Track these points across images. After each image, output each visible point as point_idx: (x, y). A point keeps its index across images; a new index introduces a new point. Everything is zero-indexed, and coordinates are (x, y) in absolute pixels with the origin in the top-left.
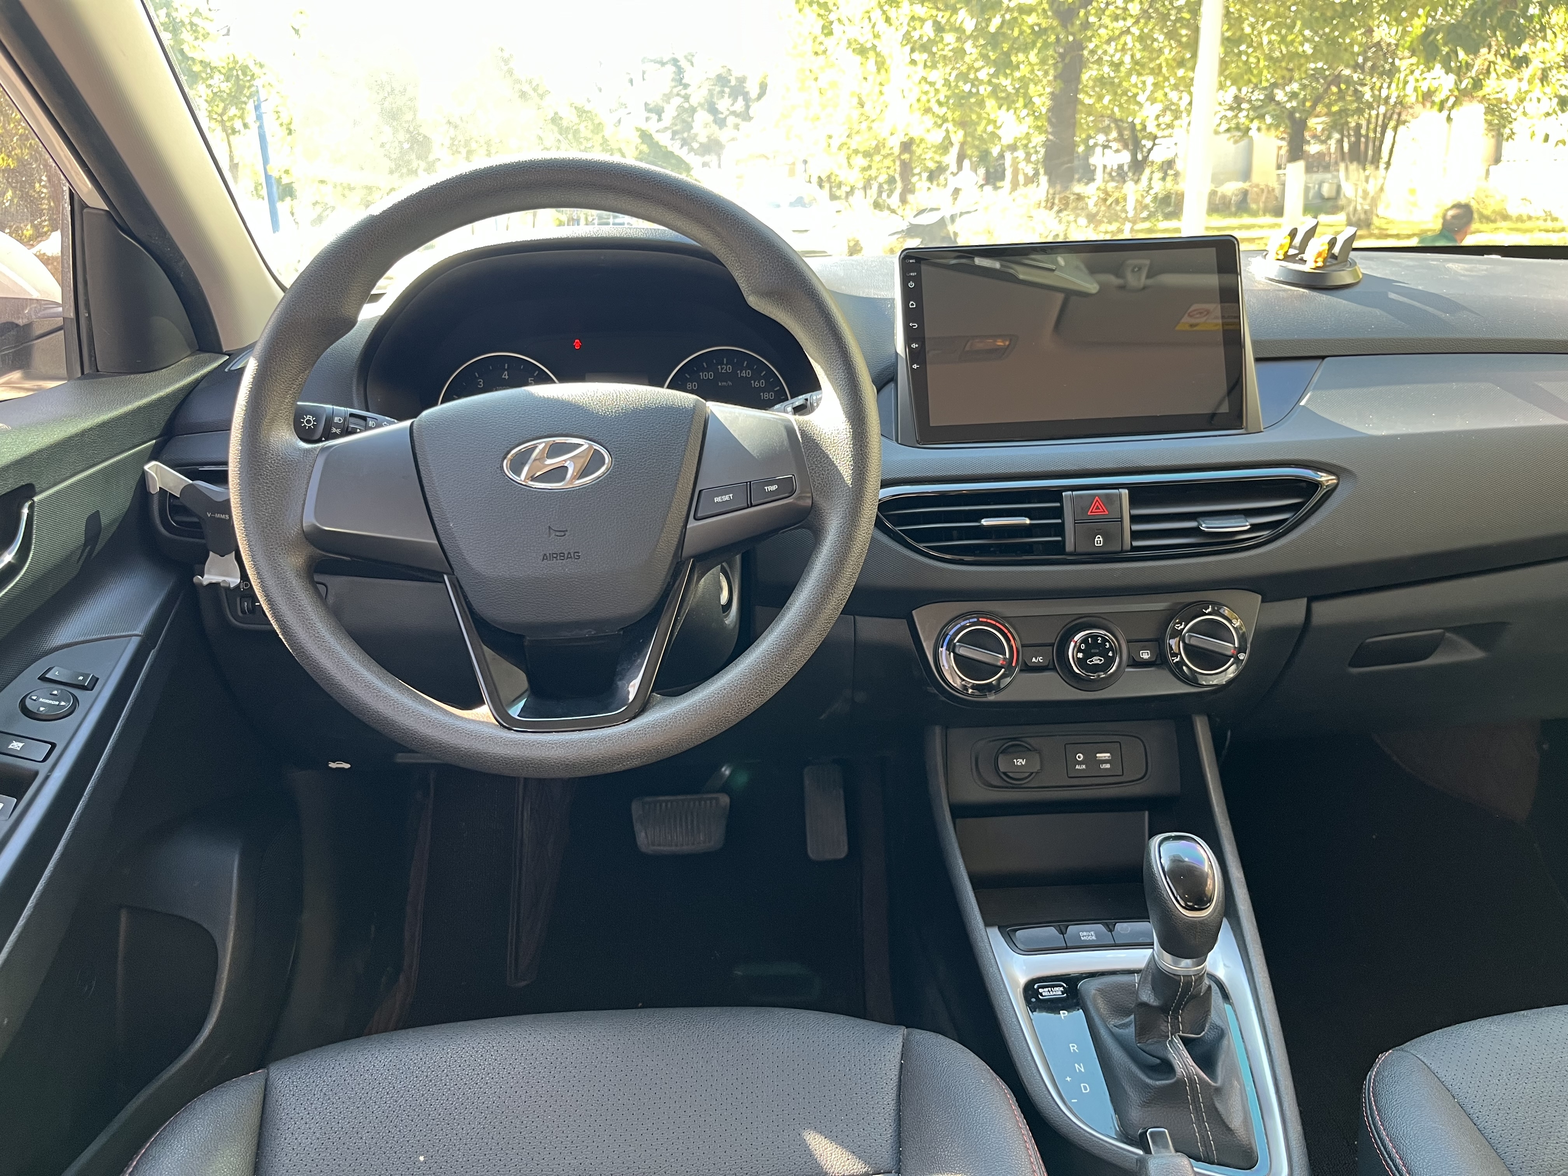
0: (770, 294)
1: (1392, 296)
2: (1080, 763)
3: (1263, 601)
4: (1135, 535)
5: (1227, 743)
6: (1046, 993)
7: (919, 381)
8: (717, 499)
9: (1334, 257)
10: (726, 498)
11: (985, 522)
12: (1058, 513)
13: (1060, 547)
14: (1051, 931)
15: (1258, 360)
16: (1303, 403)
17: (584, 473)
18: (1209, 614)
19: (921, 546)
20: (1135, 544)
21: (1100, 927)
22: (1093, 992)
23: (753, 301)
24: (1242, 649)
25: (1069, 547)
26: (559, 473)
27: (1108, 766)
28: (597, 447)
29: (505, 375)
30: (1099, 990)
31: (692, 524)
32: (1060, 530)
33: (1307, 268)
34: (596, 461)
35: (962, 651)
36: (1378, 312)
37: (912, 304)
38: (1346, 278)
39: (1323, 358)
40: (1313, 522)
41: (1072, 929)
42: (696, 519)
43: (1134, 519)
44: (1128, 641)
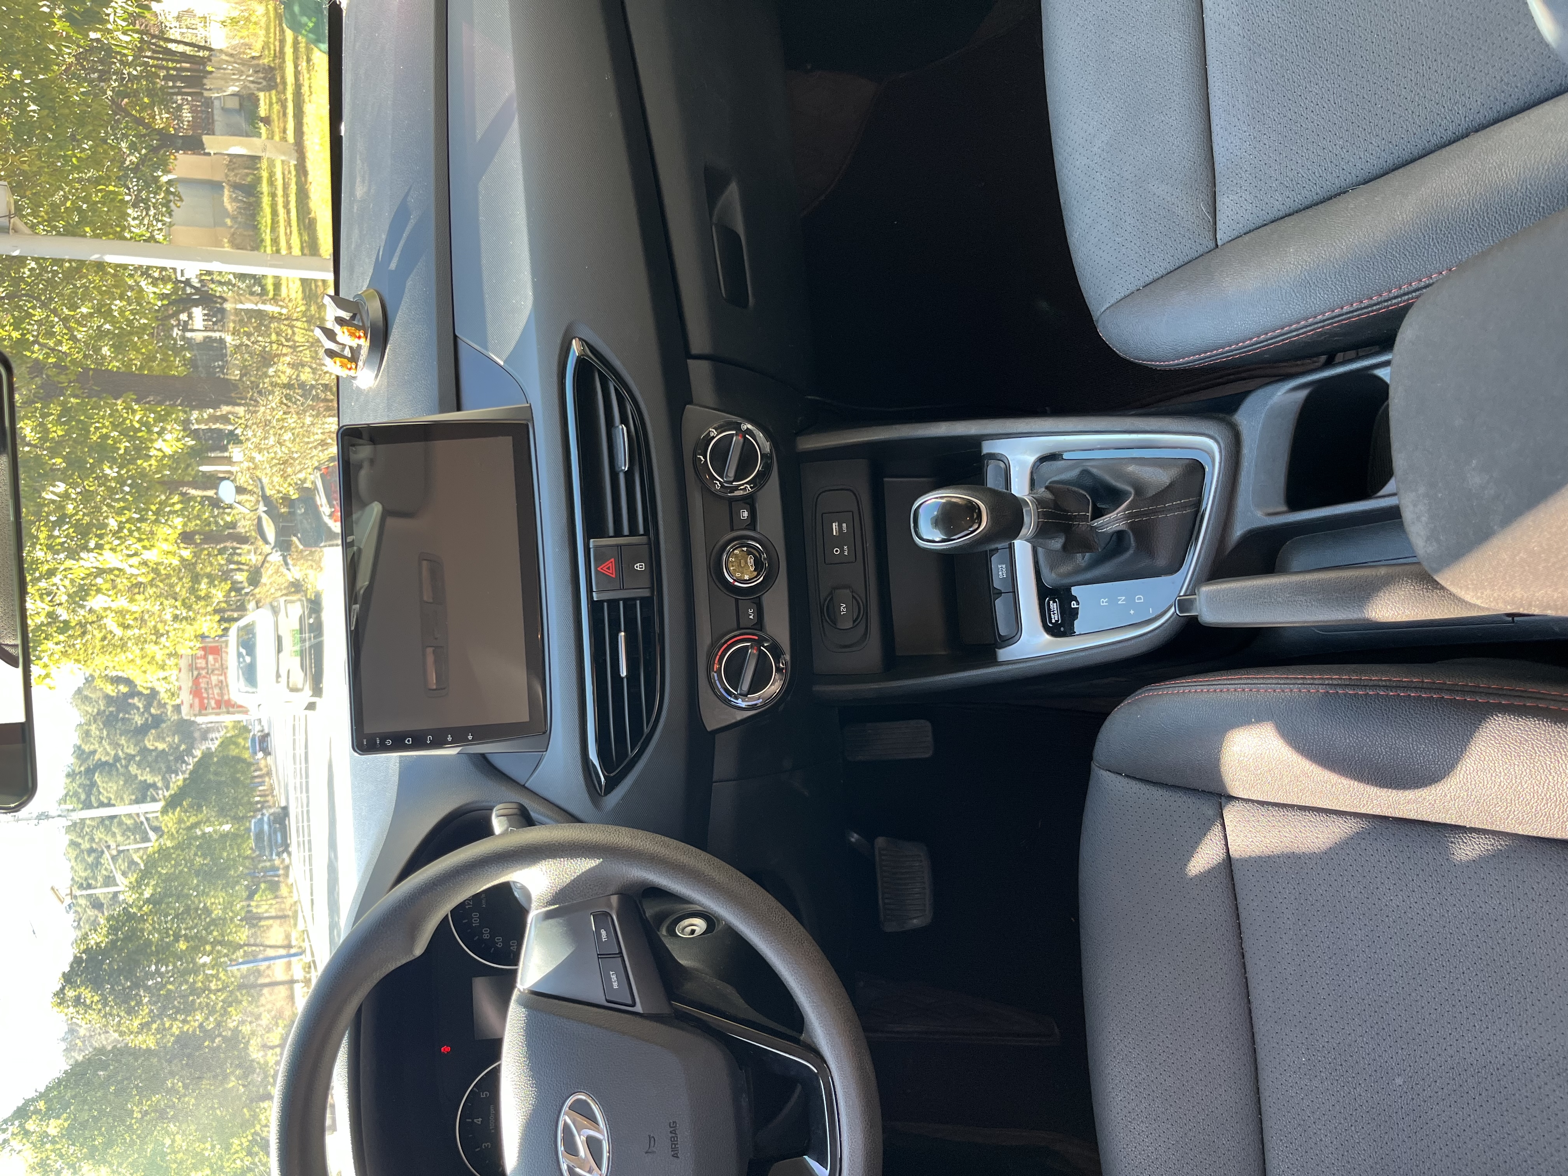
0: (412, 937)
1: (393, 266)
2: (842, 551)
3: (691, 402)
4: (633, 532)
5: (818, 398)
6: (1055, 617)
7: (485, 733)
8: (615, 985)
9: (353, 317)
10: (614, 978)
11: (624, 673)
12: (613, 604)
13: (646, 602)
14: (999, 604)
15: (459, 408)
16: (502, 363)
17: (592, 1119)
18: (705, 457)
19: (646, 730)
20: (641, 531)
21: (994, 559)
22: (1053, 575)
23: (419, 951)
24: (737, 427)
25: (646, 593)
26: (593, 1145)
27: (844, 525)
28: (565, 1108)
29: (478, 1121)
30: (1052, 568)
31: (639, 1008)
32: (629, 603)
33: (365, 343)
34: (582, 1109)
35: (745, 687)
36: (409, 283)
37: (408, 741)
38: (374, 308)
39: (455, 337)
40: (617, 363)
41: (997, 584)
42: (634, 1005)
43: (618, 533)
44: (732, 530)
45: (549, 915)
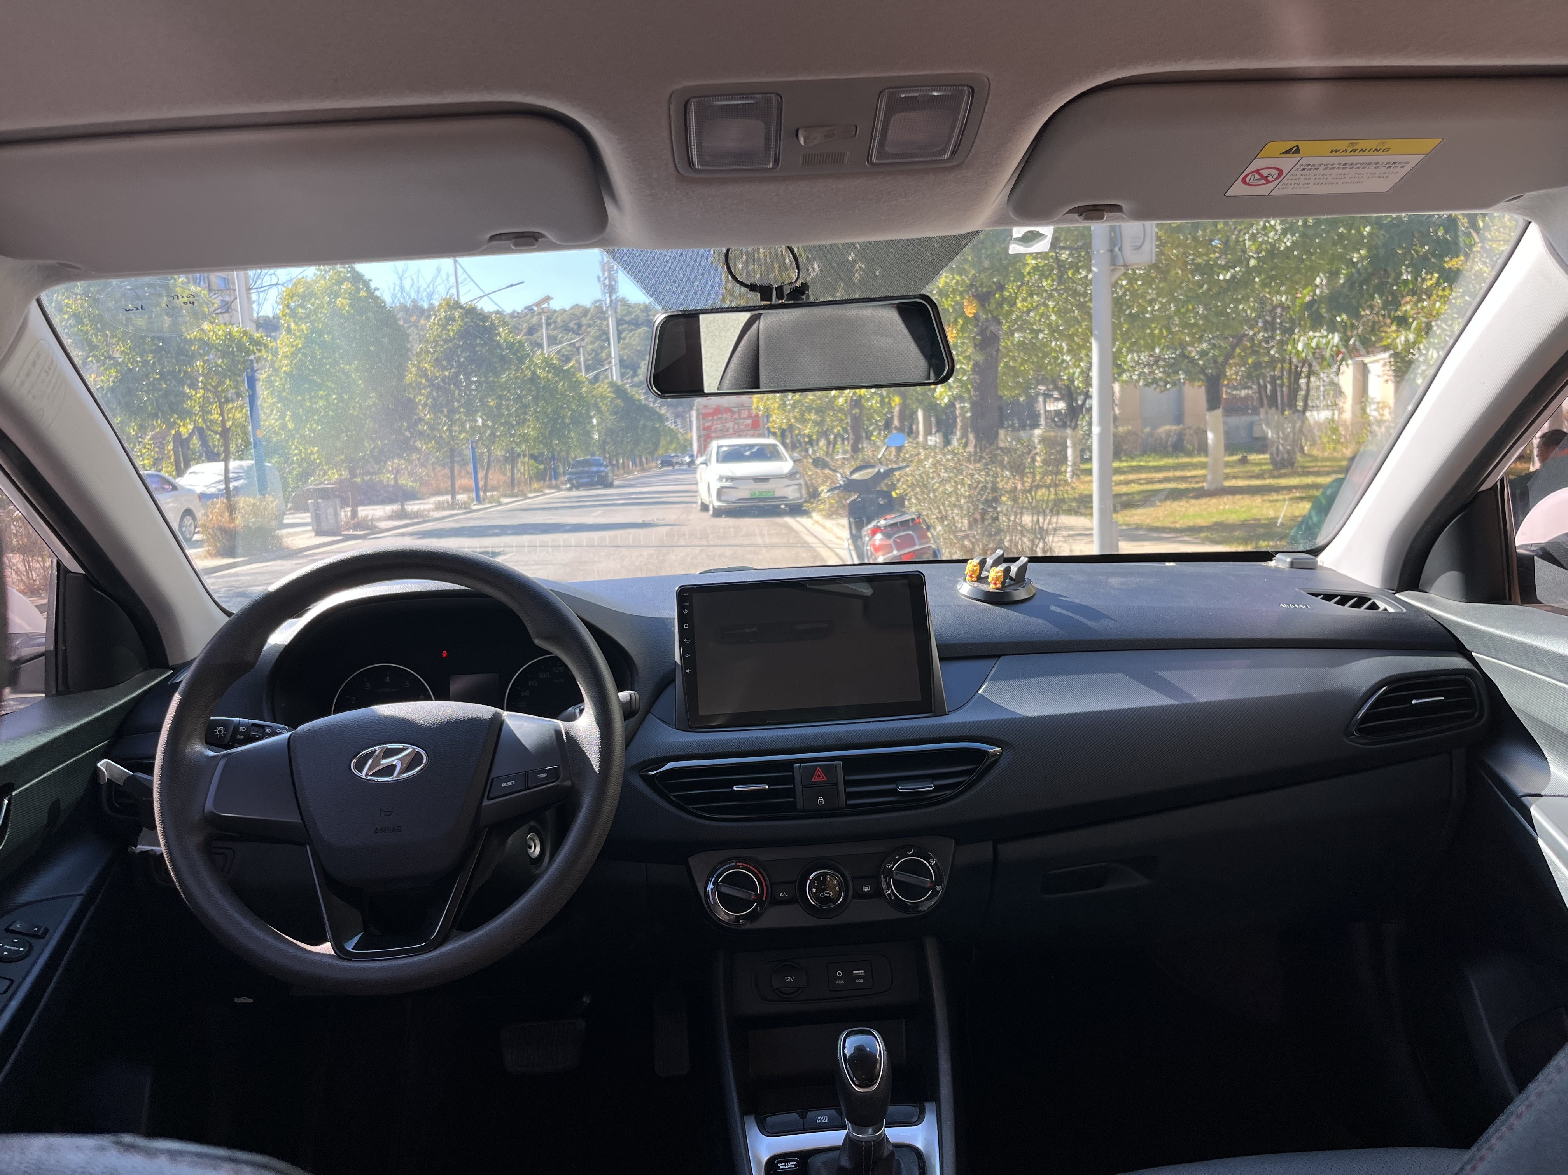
0: (548, 638)
1: (1053, 608)
2: (840, 979)
3: (957, 843)
4: (849, 796)
6: (782, 1166)
7: (691, 683)
8: (504, 785)
9: (1011, 578)
10: (510, 784)
11: (736, 789)
12: (791, 780)
13: (793, 806)
14: (794, 1116)
15: (941, 659)
16: (980, 692)
17: (408, 769)
18: (911, 855)
19: (690, 807)
20: (850, 802)
21: (833, 1112)
22: (819, 1164)
23: (537, 642)
24: (938, 882)
25: (799, 806)
26: (390, 769)
27: (862, 981)
28: (418, 749)
29: (388, 679)
30: (824, 1163)
31: (486, 803)
32: (791, 793)
33: (991, 588)
34: (416, 760)
35: (724, 890)
36: (1040, 621)
37: (686, 626)
38: (1021, 594)
39: (999, 656)
40: (983, 783)
41: (811, 1114)
42: (489, 799)
43: (847, 783)
44: (853, 878)
45: (558, 733)
